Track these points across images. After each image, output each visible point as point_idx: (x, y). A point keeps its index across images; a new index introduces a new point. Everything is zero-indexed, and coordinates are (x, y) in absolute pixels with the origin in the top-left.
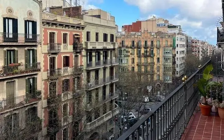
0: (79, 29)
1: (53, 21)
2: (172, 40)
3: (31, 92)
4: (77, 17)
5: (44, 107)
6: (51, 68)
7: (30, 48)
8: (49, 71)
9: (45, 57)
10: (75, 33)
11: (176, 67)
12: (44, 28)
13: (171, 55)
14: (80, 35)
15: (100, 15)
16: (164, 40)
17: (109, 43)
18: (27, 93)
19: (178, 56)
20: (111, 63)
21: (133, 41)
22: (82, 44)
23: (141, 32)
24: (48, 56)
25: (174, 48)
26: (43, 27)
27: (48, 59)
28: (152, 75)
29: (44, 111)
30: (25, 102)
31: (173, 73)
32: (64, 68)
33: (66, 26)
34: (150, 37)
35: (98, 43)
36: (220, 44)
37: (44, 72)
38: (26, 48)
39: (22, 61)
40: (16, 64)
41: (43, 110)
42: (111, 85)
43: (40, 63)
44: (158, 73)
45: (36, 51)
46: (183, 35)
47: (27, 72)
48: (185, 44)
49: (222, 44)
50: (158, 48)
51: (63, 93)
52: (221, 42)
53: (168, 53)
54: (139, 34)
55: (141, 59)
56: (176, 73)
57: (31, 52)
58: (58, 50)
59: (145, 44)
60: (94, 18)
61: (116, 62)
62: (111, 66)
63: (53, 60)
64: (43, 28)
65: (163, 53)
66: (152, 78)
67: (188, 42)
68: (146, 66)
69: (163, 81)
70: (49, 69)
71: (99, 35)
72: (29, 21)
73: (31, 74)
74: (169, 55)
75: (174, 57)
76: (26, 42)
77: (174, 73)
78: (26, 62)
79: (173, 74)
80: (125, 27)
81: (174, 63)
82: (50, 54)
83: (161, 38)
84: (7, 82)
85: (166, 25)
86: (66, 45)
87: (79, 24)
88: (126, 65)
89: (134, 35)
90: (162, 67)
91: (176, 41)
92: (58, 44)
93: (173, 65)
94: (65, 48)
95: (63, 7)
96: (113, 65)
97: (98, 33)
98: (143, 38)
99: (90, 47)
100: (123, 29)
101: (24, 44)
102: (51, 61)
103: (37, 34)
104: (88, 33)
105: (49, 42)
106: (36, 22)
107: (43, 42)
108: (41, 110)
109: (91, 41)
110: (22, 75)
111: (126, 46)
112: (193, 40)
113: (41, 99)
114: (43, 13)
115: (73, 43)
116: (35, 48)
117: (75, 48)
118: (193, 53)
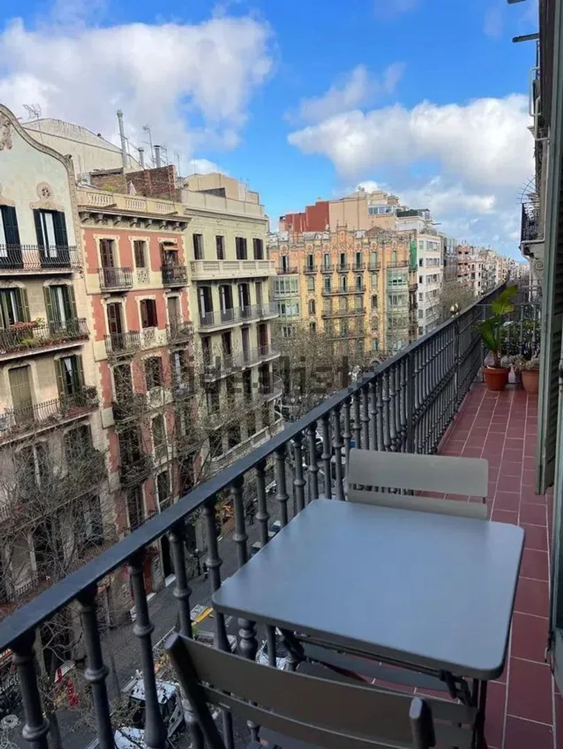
0: (174, 229)
1: (105, 208)
2: (409, 249)
3: (70, 392)
4: (164, 195)
5: (107, 426)
6: (114, 330)
7: (55, 283)
8: (109, 339)
9: (96, 305)
10: (163, 240)
11: (418, 315)
12: (85, 229)
13: (406, 287)
14: (176, 244)
15: (224, 189)
16: (388, 249)
17: (250, 262)
18: (62, 393)
19: (422, 288)
20: (260, 313)
21: (311, 256)
22: (184, 268)
23: (329, 231)
24: (102, 301)
25: (413, 270)
26: (82, 226)
27: (103, 308)
28: (360, 340)
29: (107, 435)
30: (59, 415)
31: (410, 332)
32: (146, 332)
33: (141, 220)
34: (353, 243)
35: (225, 262)
36: (528, 246)
37: (97, 340)
38: (47, 284)
39: (40, 317)
40: (27, 324)
41: (106, 431)
42: (264, 368)
43: (85, 319)
44: (375, 334)
45: (72, 288)
46: (436, 236)
47: (55, 343)
48: (440, 257)
49: (532, 246)
50: (373, 272)
51: (148, 390)
52: (530, 240)
53: (398, 283)
54: (325, 238)
55: (331, 302)
56: (418, 332)
57: (59, 291)
58: (127, 284)
59: (340, 263)
60: (209, 197)
61: (271, 311)
62: (261, 321)
63: (115, 311)
64: (81, 228)
65: (386, 283)
66: (360, 346)
67: (448, 252)
68: (344, 319)
69: (386, 353)
70: (108, 333)
71: (225, 240)
72: (44, 211)
73: (65, 347)
74: (400, 287)
75: (412, 292)
76: (43, 266)
77: (412, 332)
78: (50, 318)
79: (410, 335)
80: (288, 220)
81: (413, 306)
82: (106, 296)
83: (381, 245)
84: (9, 370)
85: (393, 210)
86: (145, 272)
87: (171, 215)
88: (294, 318)
89: (313, 240)
90: (383, 318)
91: (418, 249)
92: (125, 270)
93: (410, 312)
94: (144, 278)
95: (126, 171)
96: (265, 319)
97: (222, 237)
98: (334, 248)
99: (205, 275)
100: (283, 225)
101: (39, 273)
102: (112, 312)
103: (70, 244)
104: (197, 238)
105: (101, 266)
106: (63, 214)
107: (86, 267)
108: (101, 433)
109: (206, 260)
110: (46, 351)
111: (293, 270)
112: (459, 246)
113: (96, 406)
114: (78, 188)
115: (160, 264)
116: (68, 283)
117: (166, 278)
118: (461, 280)
